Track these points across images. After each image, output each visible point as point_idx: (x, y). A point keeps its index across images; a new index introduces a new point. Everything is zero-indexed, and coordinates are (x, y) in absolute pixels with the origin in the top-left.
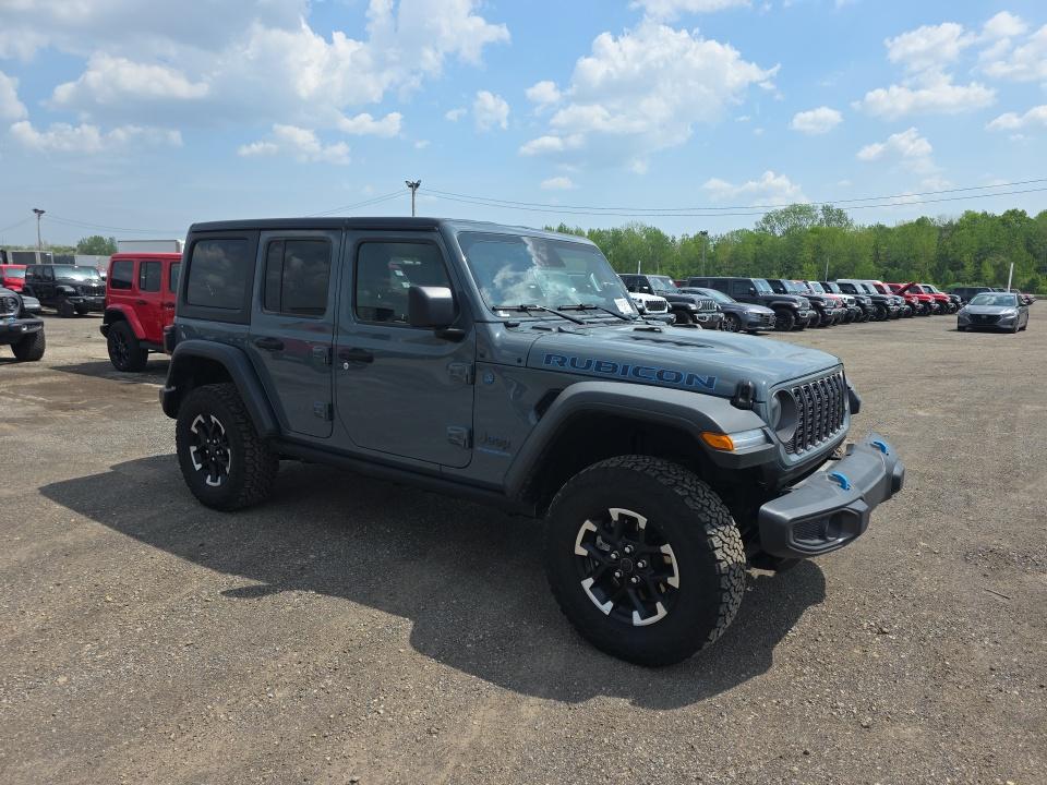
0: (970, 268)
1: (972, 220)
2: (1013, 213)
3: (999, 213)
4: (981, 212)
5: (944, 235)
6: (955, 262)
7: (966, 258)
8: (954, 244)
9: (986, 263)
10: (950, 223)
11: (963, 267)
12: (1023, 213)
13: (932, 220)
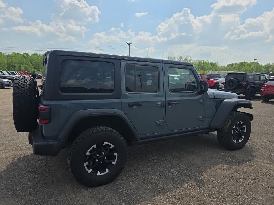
0: (17, 67)
1: (15, 55)
2: (25, 53)
3: (22, 53)
4: (17, 53)
5: (8, 58)
6: (13, 66)
7: (16, 65)
8: (11, 61)
9: (22, 66)
10: (9, 55)
11: (15, 67)
12: (28, 54)
13: (4, 53)
